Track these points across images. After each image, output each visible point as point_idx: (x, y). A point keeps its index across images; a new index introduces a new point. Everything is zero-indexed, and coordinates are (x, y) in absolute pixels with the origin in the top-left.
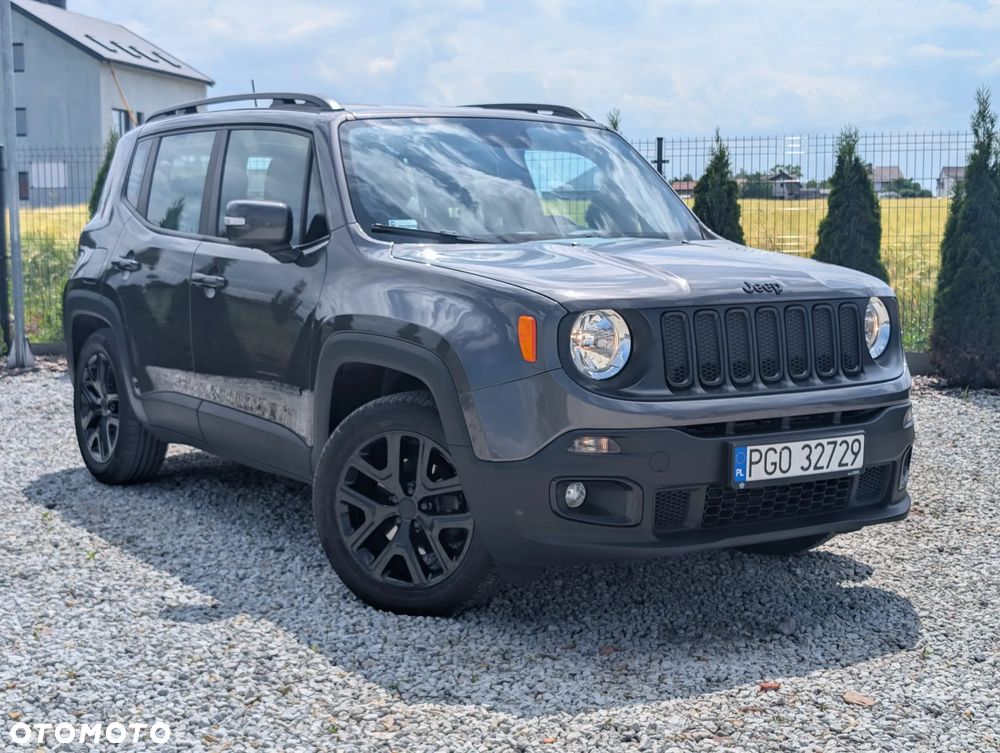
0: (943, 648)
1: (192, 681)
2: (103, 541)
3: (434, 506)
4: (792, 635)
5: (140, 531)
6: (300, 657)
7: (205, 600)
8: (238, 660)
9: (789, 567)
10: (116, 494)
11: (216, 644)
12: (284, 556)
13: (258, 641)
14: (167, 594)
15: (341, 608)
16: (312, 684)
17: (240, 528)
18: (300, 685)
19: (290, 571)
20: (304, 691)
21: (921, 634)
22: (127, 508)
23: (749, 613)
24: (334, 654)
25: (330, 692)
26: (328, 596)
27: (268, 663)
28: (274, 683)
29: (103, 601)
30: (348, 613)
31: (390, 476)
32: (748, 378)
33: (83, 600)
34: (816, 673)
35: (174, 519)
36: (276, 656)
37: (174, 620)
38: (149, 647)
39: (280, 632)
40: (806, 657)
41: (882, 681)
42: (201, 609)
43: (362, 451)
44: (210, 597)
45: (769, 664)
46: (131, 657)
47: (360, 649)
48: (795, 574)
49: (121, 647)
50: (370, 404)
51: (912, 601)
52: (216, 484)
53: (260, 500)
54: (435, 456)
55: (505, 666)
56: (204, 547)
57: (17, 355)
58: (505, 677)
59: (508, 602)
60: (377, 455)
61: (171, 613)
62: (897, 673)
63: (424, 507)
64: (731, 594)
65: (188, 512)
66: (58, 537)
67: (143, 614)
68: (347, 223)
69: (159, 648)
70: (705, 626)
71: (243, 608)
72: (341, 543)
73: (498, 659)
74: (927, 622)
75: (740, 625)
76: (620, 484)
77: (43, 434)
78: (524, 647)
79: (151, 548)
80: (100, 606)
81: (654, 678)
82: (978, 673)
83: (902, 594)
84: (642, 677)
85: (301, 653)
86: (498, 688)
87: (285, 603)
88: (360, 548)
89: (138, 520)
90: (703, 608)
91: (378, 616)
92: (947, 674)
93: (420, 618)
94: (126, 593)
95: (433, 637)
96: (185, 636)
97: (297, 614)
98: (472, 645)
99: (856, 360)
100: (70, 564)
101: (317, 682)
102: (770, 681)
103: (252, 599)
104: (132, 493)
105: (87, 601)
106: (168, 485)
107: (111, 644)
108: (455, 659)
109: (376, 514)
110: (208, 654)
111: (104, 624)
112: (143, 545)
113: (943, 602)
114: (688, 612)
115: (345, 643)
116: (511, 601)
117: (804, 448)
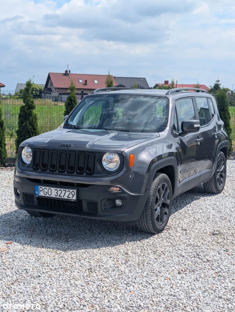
117: (55, 190)
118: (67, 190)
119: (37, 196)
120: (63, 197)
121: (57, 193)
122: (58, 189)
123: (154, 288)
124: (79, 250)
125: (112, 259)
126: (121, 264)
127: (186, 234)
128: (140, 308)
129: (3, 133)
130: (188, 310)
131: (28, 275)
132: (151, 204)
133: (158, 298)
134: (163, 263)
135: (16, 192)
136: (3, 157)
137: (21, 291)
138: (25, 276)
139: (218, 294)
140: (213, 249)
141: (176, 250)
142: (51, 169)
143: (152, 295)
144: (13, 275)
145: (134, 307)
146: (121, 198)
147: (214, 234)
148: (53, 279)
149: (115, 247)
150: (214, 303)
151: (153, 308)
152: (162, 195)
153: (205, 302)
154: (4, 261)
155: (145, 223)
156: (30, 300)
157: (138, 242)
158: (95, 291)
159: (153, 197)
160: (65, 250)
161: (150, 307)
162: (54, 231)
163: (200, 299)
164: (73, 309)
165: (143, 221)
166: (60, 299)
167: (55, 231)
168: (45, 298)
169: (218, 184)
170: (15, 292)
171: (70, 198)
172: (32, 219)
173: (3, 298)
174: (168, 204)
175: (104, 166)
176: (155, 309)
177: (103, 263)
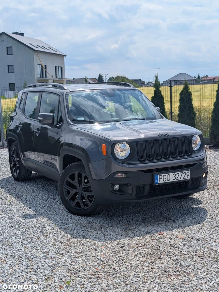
0: (209, 223)
1: (25, 233)
2: (13, 197)
3: (86, 189)
4: (174, 220)
5: (22, 194)
6: (52, 227)
7: (33, 213)
8: (37, 228)
9: (181, 202)
10: (19, 184)
11: (33, 224)
12: (56, 201)
13: (43, 223)
14: (25, 211)
15: (65, 215)
16: (53, 234)
17: (47, 193)
18: (50, 234)
19: (56, 205)
20: (51, 236)
21: (206, 220)
22: (21, 188)
23: (166, 214)
24: (60, 227)
25: (57, 236)
26: (63, 212)
27: (44, 229)
28: (44, 234)
29: (9, 213)
30: (66, 216)
31: (76, 182)
32: (160, 157)
33: (4, 213)
34: (174, 230)
35: (32, 191)
36: (47, 227)
37: (25, 218)
38: (17, 225)
39: (49, 221)
40: (174, 226)
41: (189, 232)
42: (32, 215)
43: (69, 176)
44: (35, 212)
45: (164, 228)
46: (12, 228)
47: (67, 225)
48: (182, 204)
49: (11, 225)
50: (70, 165)
51: (208, 211)
52: (44, 180)
53: (54, 185)
54: (86, 178)
55: (100, 229)
56: (37, 198)
57: (2, 143)
58: (99, 232)
59: (107, 212)
60: (72, 177)
61: (25, 216)
62: (194, 230)
63: (84, 190)
64: (163, 209)
65: (35, 189)
66: (2, 196)
67: (18, 216)
68: (66, 119)
69: (19, 225)
70: (153, 218)
71: (42, 215)
72: (65, 199)
73: (99, 227)
74: (209, 217)
75: (162, 218)
76: (126, 185)
77: (5, 166)
78: (107, 224)
79: (24, 199)
80: (8, 215)
81: (135, 232)
82: (214, 230)
83: (207, 209)
84: (132, 232)
85: (53, 226)
86: (96, 235)
87: (52, 213)
88: (69, 200)
89: (23, 191)
90: (154, 213)
91: (73, 216)
92: (206, 230)
93: (84, 217)
94: (15, 211)
95: (85, 222)
96: (26, 222)
97: (54, 216)
98: (94, 224)
99: (190, 151)
100: (3, 203)
101: (54, 233)
102: (162, 232)
103: (45, 212)
104: (23, 183)
105: (5, 213)
106: (32, 181)
107: (9, 224)
108: (89, 227)
109: (73, 192)
110: (31, 227)
111: (8, 219)
112: (22, 198)
113: (216, 211)
114: (150, 214)
115: (63, 224)
116: (108, 212)
117: (173, 175)
118: (183, 172)
119: (157, 184)
120: (180, 179)
121: (175, 177)
142: (156, 158)
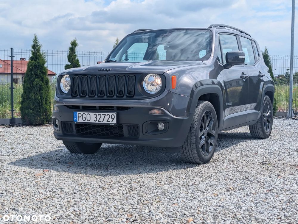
117: (94, 115)
118: (107, 114)
119: (76, 123)
120: (103, 121)
121: (96, 118)
122: (97, 114)
123: (200, 201)
124: (119, 176)
125: (154, 181)
126: (164, 185)
127: (234, 164)
128: (185, 216)
129: (48, 90)
130: (239, 217)
131: (63, 192)
132: (196, 130)
133: (205, 208)
134: (210, 184)
135: (55, 123)
136: (48, 115)
137: (54, 204)
138: (59, 193)
139: (272, 205)
140: (263, 174)
141: (224, 175)
142: (90, 95)
143: (198, 206)
144: (47, 193)
145: (178, 215)
146: (164, 121)
147: (263, 164)
148: (90, 195)
149: (158, 173)
150: (268, 212)
151: (200, 216)
152: (207, 124)
153: (259, 211)
154: (38, 183)
155: (190, 151)
156: (63, 210)
157: (182, 170)
158: (135, 204)
159: (198, 123)
160: (105, 176)
161: (196, 215)
162: (94, 163)
163: (253, 209)
164: (110, 216)
165: (187, 149)
166: (96, 209)
167: (96, 163)
168: (79, 209)
169: (265, 128)
170: (47, 205)
171: (110, 122)
172: (72, 156)
173: (32, 210)
174: (214, 135)
175: (145, 89)
176: (202, 217)
177: (145, 183)
